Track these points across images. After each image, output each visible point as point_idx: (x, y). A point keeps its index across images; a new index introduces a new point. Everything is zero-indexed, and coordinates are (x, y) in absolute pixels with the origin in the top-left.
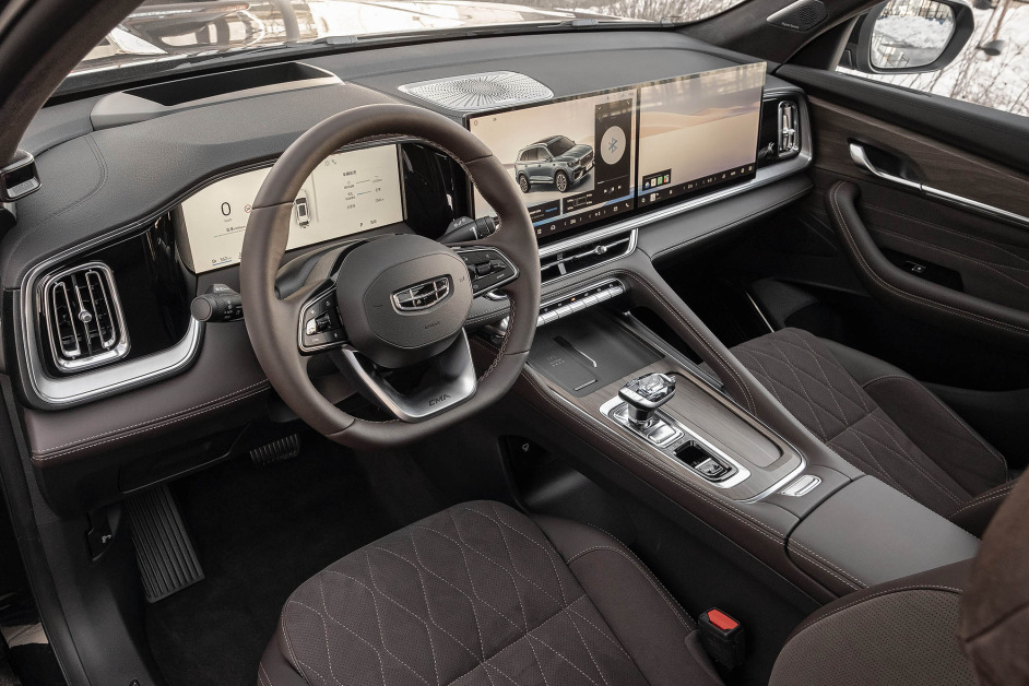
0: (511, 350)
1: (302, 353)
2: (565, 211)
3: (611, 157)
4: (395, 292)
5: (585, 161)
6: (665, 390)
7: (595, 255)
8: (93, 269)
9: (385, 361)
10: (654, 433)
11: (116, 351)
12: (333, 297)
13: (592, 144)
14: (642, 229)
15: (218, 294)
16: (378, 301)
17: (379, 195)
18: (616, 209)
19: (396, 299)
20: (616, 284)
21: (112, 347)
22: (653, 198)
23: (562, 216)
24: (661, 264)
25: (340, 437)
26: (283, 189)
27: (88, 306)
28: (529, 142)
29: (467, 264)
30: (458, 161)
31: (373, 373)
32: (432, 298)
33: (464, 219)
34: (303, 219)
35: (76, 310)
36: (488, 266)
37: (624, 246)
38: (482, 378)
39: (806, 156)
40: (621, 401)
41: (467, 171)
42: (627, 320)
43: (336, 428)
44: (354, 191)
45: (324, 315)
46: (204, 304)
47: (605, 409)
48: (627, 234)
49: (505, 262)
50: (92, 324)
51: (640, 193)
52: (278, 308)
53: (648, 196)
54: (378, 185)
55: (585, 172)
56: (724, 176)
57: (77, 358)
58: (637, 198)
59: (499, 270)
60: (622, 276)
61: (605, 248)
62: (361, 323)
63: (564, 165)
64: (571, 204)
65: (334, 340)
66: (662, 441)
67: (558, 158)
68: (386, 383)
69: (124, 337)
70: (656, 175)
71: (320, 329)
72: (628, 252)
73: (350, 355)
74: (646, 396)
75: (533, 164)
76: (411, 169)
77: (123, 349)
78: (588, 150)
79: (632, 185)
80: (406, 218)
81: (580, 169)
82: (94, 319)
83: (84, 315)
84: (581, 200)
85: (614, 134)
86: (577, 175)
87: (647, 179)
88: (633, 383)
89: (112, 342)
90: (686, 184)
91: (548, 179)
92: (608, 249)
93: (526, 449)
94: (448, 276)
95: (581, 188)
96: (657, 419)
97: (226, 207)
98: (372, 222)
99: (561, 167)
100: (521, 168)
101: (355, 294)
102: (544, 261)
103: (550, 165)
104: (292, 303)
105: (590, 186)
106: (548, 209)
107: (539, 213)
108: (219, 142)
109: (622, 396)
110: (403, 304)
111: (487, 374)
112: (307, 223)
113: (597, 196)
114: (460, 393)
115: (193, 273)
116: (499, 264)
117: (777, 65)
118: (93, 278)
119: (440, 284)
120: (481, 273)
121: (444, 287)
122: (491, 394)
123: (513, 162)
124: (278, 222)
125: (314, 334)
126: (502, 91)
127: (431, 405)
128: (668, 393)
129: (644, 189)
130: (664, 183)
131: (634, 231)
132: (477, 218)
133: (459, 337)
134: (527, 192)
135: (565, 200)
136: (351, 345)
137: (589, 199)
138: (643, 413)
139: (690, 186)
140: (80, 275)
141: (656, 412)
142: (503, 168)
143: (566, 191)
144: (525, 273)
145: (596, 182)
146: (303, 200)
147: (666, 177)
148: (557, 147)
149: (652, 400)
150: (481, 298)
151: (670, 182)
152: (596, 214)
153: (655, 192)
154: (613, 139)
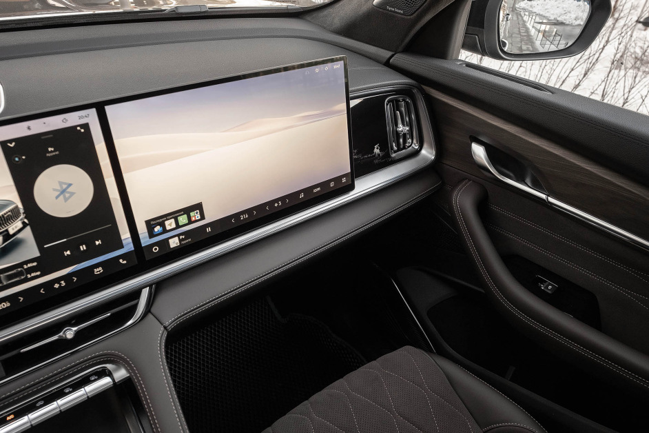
3: (64, 206)
18: (98, 271)
39: (428, 153)
51: (145, 241)
53: (163, 243)
55: (8, 236)
56: (302, 196)
58: (140, 250)
70: (172, 215)
72: (134, 319)
84: (14, 276)
85: (61, 176)
105: (29, 253)
113: (46, 262)
117: (390, 54)
129: (153, 235)
130: (190, 222)
131: (145, 291)
137: (32, 270)
139: (244, 217)
145: (40, 245)
147: (195, 215)
151: (203, 217)
152: (57, 286)
153: (178, 235)
154: (61, 183)
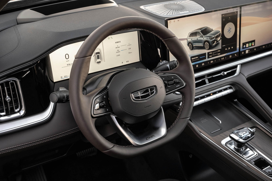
0: (182, 117)
1: (93, 117)
2: (208, 57)
3: (229, 35)
4: (132, 93)
5: (217, 37)
6: (250, 135)
7: (221, 75)
8: (12, 81)
9: (128, 121)
10: (245, 154)
11: (20, 113)
12: (107, 95)
13: (220, 30)
14: (242, 65)
15: (61, 91)
16: (125, 96)
17: (130, 51)
18: (231, 56)
19: (133, 96)
20: (230, 88)
21: (19, 112)
22: (247, 52)
23: (207, 60)
24: (250, 80)
25: (107, 152)
26: (87, 51)
27: (10, 95)
28: (193, 29)
29: (164, 81)
30: (161, 39)
31: (123, 125)
32: (148, 95)
33: (164, 62)
34: (98, 60)
35: (5, 97)
36: (173, 82)
37: (234, 72)
38: (169, 129)
40: (230, 139)
41: (164, 43)
42: (236, 103)
43: (106, 148)
44: (120, 49)
45: (103, 102)
46: (55, 96)
47: (223, 142)
48: (236, 67)
49: (180, 80)
50: (11, 102)
51: (241, 50)
52: (84, 99)
53: (245, 51)
54: (129, 47)
55: (217, 41)
57: (4, 116)
58: (240, 52)
59: (177, 83)
60: (233, 84)
61: (226, 73)
62: (118, 105)
63: (208, 39)
64: (211, 55)
65: (107, 112)
66: (248, 157)
67: (205, 36)
68: (128, 129)
69: (23, 108)
70: (248, 43)
71: (100, 107)
72: (236, 74)
73: (114, 117)
74: (241, 138)
75: (194, 38)
76: (143, 39)
77: (22, 112)
78: (218, 32)
79: (238, 47)
80: (141, 60)
81: (215, 40)
82: (11, 100)
83: (8, 98)
84: (215, 53)
85: (230, 26)
86: (214, 43)
87: (244, 44)
88: (236, 132)
89: (18, 110)
90: (262, 46)
91: (201, 45)
92: (227, 73)
93: (191, 157)
94: (155, 86)
95: (216, 48)
96: (247, 148)
97: (67, 56)
98: (127, 62)
99: (207, 40)
100: (190, 40)
101: (116, 93)
102: (197, 79)
103: (202, 39)
104: (90, 97)
105: (220, 47)
106: (201, 57)
107: (197, 58)
108: (65, 31)
109: (231, 137)
110: (136, 98)
111: (171, 127)
112: (100, 62)
113: (222, 51)
114: (159, 134)
115: (53, 82)
116: (177, 80)
118: (12, 84)
119: (151, 90)
120: (170, 85)
121: (154, 90)
122: (173, 135)
123: (186, 37)
124: (85, 64)
125: (98, 109)
126: (182, 8)
127: (147, 140)
128: (251, 136)
129: (243, 48)
130: (252, 46)
131: (239, 66)
132: (170, 61)
133: (160, 111)
134: (192, 50)
135: (208, 53)
136: (114, 114)
137: (219, 52)
138: (240, 145)
139: (264, 47)
140: (7, 83)
141: (246, 144)
142: (179, 41)
143: (209, 49)
144: (189, 85)
145: (222, 45)
146: (98, 53)
147: (253, 44)
148: (205, 31)
149: (243, 139)
150: (172, 94)
151: (254, 45)
152: (222, 59)
153: (248, 49)
154: (229, 28)
